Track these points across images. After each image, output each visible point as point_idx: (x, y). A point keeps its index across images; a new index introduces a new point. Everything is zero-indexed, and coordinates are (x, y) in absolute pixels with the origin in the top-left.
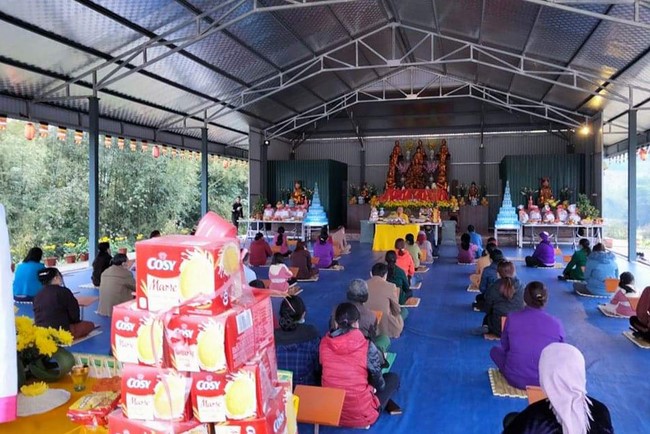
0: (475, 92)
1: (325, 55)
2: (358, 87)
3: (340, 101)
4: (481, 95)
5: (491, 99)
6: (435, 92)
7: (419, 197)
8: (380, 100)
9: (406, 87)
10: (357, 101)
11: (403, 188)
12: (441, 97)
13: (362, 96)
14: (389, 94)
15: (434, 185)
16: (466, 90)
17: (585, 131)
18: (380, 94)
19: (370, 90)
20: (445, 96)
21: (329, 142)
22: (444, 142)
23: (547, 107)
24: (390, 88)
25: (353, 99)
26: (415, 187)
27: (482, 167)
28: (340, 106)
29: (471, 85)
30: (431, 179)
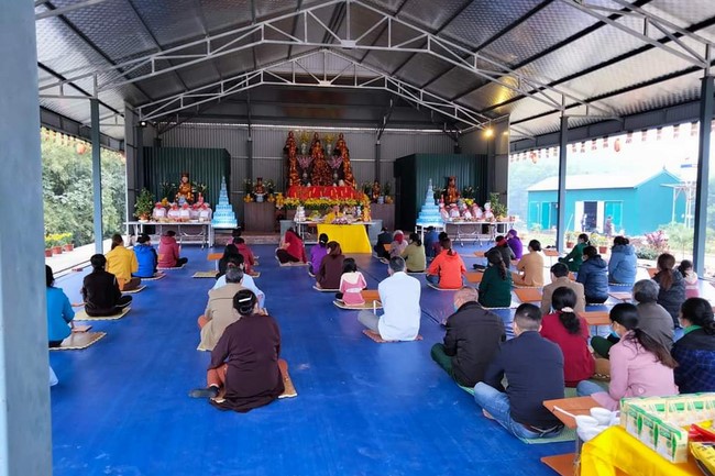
0: (390, 85)
1: (267, 23)
2: (262, 66)
3: (240, 80)
4: (395, 88)
5: (405, 93)
6: (350, 80)
7: (328, 194)
8: (289, 83)
9: (320, 72)
10: (262, 83)
11: (309, 185)
12: (356, 87)
13: (267, 77)
14: (300, 78)
15: (342, 183)
16: (381, 82)
17: (488, 133)
18: (289, 77)
19: (277, 70)
20: (360, 86)
21: (207, 128)
22: (341, 136)
23: (457, 107)
24: (301, 71)
25: (257, 79)
26: (321, 184)
27: (377, 164)
28: (240, 87)
29: (387, 77)
30: (336, 175)
